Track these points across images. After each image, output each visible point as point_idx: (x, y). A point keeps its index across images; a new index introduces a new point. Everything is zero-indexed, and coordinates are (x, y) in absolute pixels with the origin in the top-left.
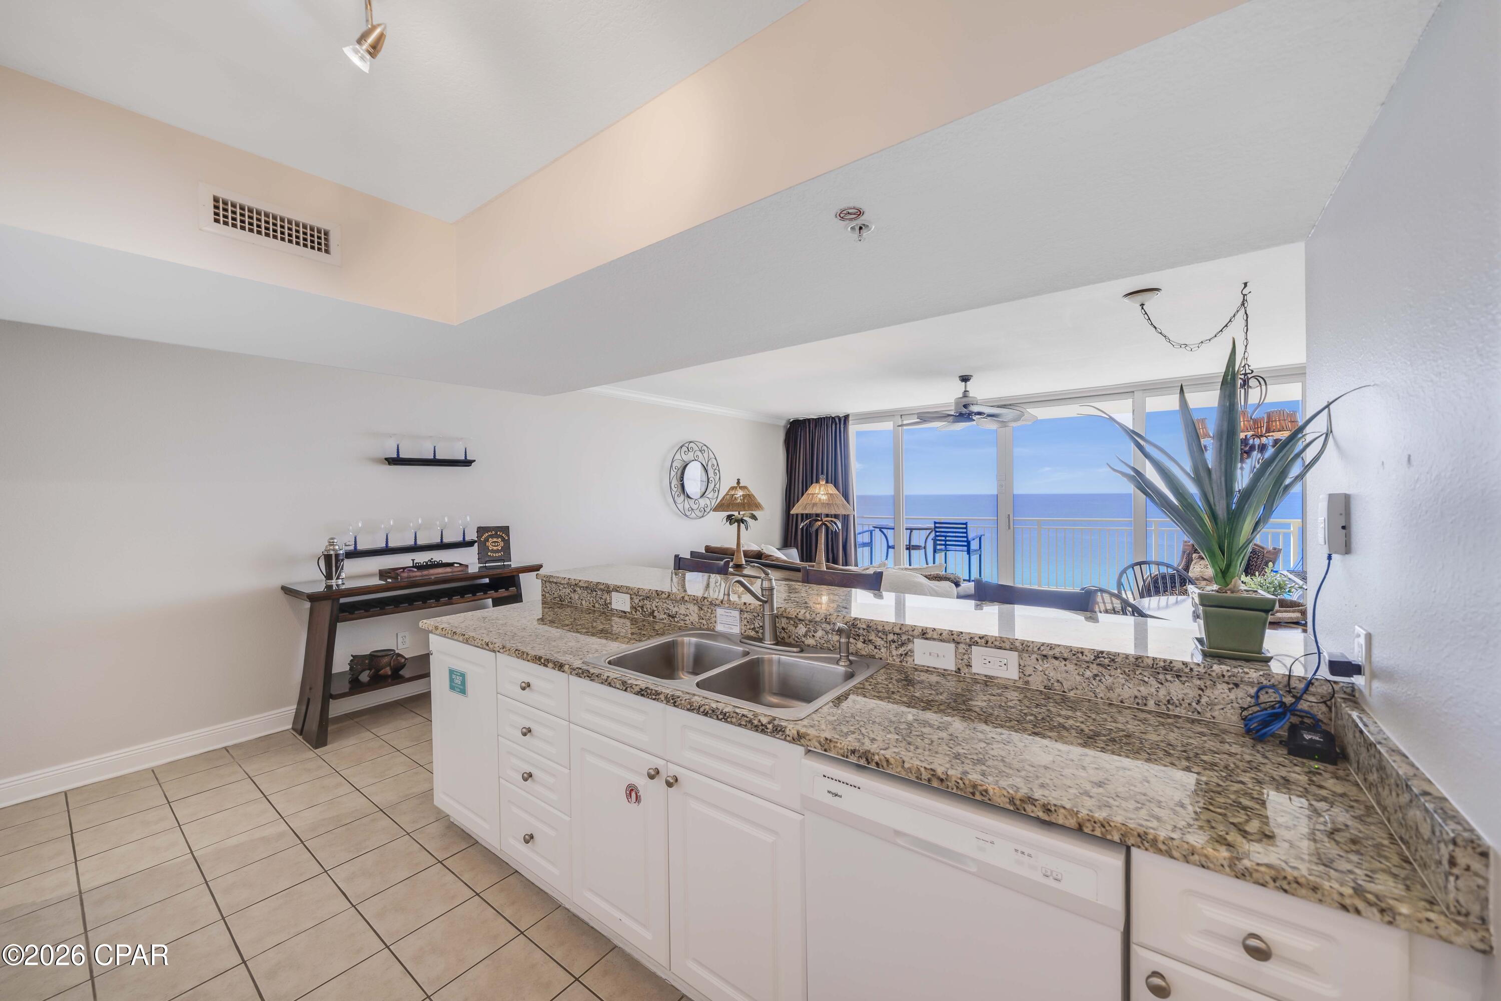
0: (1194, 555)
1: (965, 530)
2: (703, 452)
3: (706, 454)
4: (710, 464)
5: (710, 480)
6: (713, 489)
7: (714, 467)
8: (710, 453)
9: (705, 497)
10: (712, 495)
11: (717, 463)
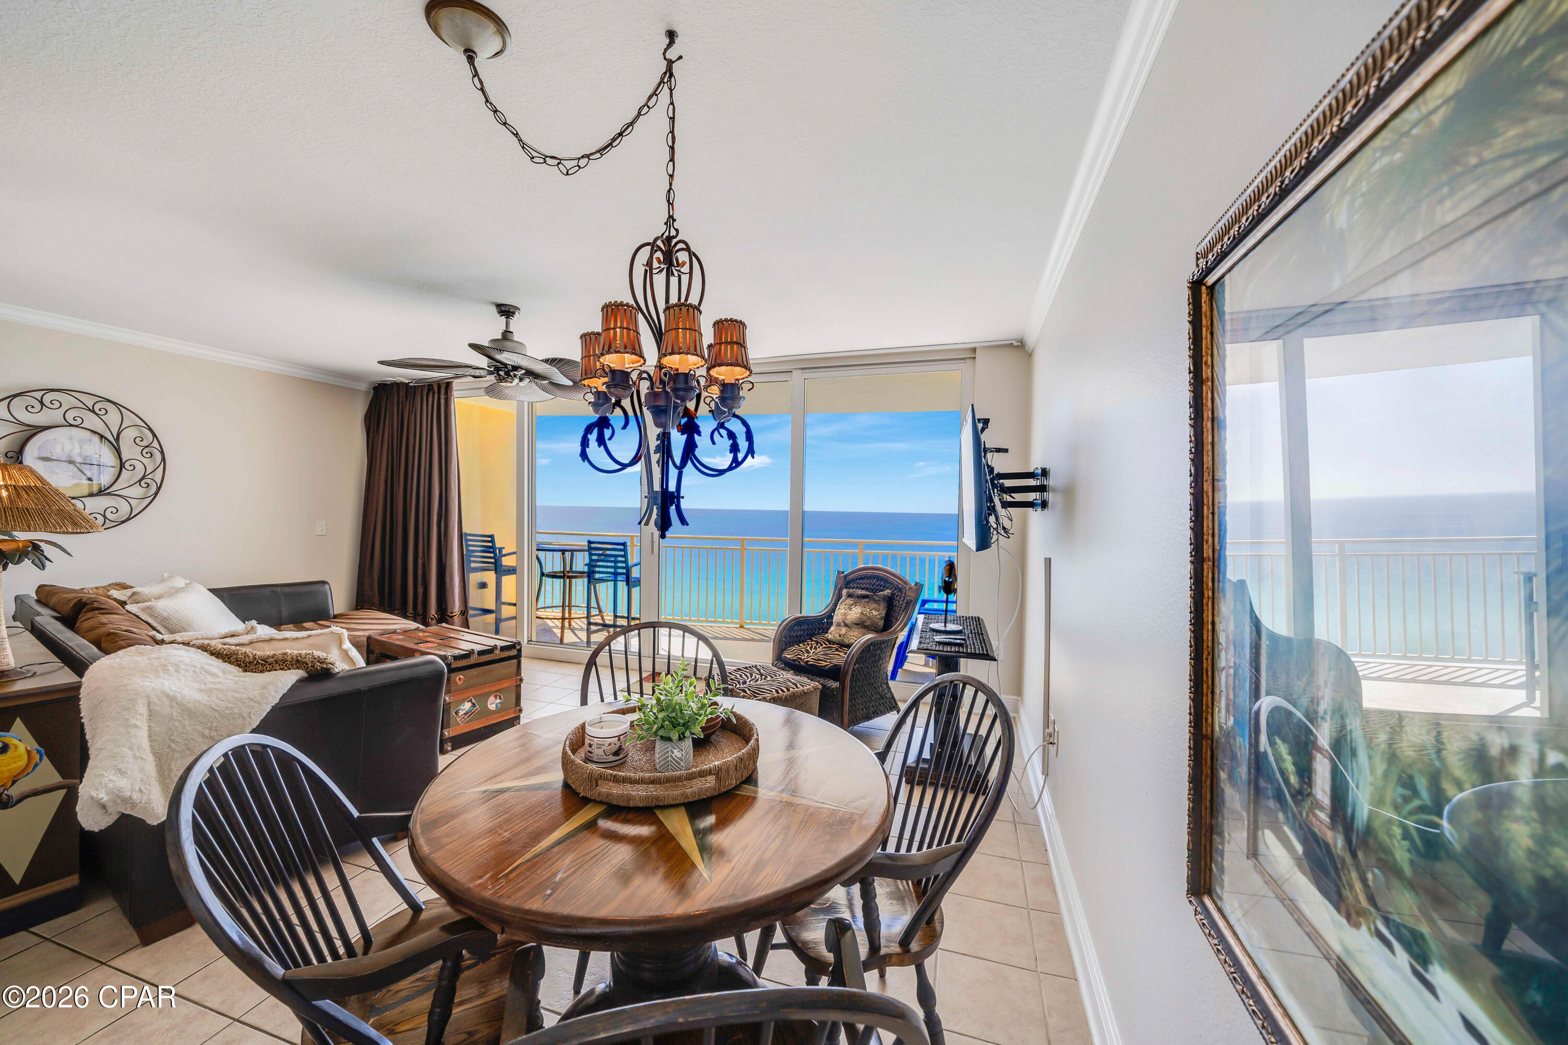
1: (624, 554)
2: (103, 412)
3: (113, 417)
4: (128, 435)
5: (127, 465)
6: (140, 481)
7: (145, 443)
8: (129, 419)
9: (109, 494)
10: (137, 491)
11: (154, 435)
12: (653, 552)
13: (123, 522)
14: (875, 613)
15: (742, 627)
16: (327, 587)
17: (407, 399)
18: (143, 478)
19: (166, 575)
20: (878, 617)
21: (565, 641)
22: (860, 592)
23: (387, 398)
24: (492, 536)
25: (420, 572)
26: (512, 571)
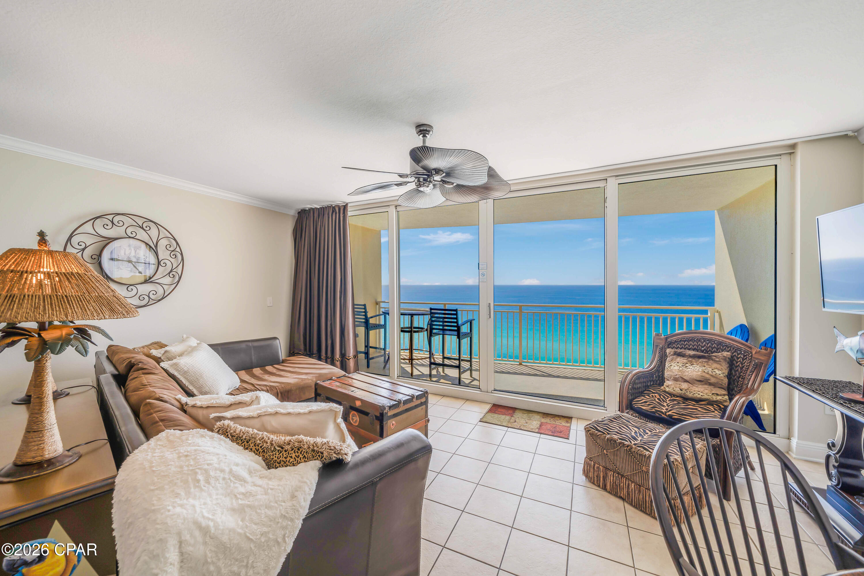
0: (668, 351)
1: (455, 316)
2: (148, 228)
3: (154, 232)
4: (163, 243)
5: (162, 263)
6: (169, 273)
7: (172, 249)
8: (163, 232)
9: (151, 282)
10: (167, 280)
11: (177, 244)
12: (490, 317)
13: (159, 300)
14: (718, 372)
15: (521, 364)
16: (278, 341)
17: (319, 218)
18: (171, 271)
19: (185, 336)
20: (722, 375)
21: (414, 374)
22: (692, 353)
23: (307, 218)
24: (365, 305)
25: (329, 329)
26: (377, 326)
